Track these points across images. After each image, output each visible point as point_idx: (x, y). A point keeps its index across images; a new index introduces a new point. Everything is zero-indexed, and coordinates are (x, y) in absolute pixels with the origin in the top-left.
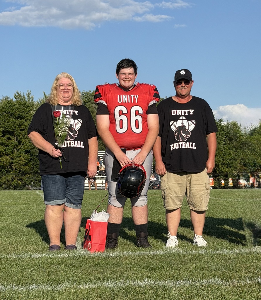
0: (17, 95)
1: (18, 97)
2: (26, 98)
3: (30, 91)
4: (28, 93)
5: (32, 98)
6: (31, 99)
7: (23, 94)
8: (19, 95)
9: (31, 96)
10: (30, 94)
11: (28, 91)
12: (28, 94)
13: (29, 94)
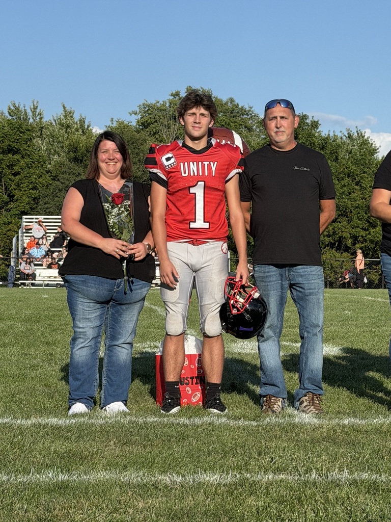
0: (13, 108)
1: (15, 113)
2: (30, 114)
3: (37, 102)
4: (34, 105)
5: (41, 114)
6: (39, 117)
7: (24, 107)
8: (17, 109)
9: (38, 111)
10: (37, 107)
11: (33, 102)
12: (32, 107)
13: (35, 108)
